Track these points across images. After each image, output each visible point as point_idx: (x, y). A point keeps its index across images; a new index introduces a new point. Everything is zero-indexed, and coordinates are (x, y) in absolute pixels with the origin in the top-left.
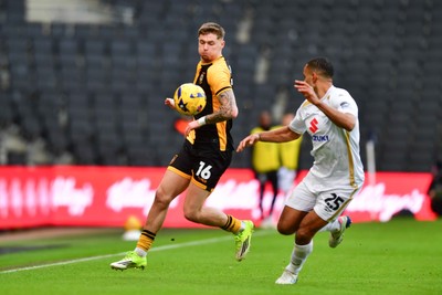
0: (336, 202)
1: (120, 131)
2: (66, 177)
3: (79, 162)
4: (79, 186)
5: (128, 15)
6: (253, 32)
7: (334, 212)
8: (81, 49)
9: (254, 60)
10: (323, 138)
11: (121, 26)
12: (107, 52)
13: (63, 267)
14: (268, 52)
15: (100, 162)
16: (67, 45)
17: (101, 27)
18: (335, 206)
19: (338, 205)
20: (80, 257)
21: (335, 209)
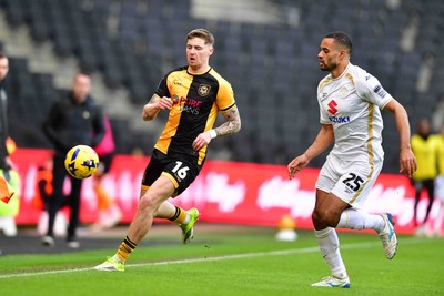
0: (356, 182)
1: (279, 130)
2: (219, 172)
3: (237, 158)
4: (231, 182)
5: (293, 16)
6: (418, 40)
7: (355, 193)
8: (246, 47)
9: (417, 68)
10: (343, 120)
11: (286, 27)
12: (271, 51)
13: (214, 262)
14: (430, 61)
15: (258, 159)
16: (233, 42)
17: (267, 27)
18: (355, 186)
19: (358, 186)
20: (231, 253)
21: (355, 190)
